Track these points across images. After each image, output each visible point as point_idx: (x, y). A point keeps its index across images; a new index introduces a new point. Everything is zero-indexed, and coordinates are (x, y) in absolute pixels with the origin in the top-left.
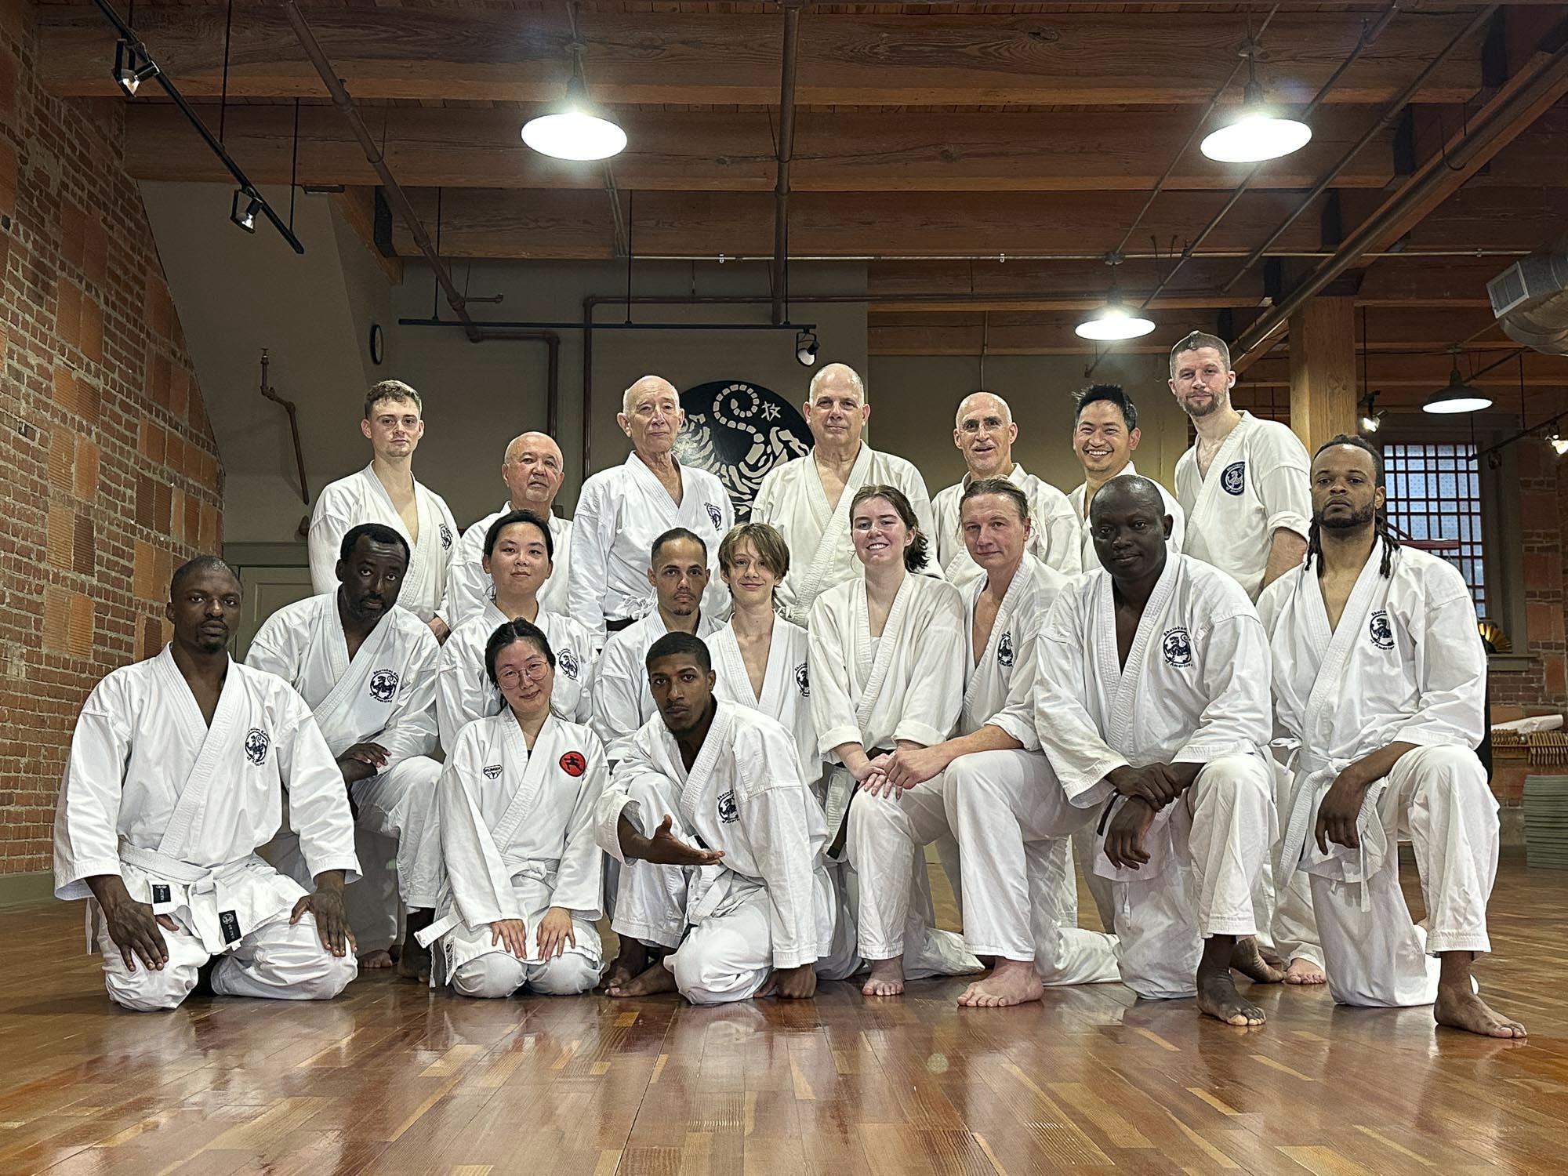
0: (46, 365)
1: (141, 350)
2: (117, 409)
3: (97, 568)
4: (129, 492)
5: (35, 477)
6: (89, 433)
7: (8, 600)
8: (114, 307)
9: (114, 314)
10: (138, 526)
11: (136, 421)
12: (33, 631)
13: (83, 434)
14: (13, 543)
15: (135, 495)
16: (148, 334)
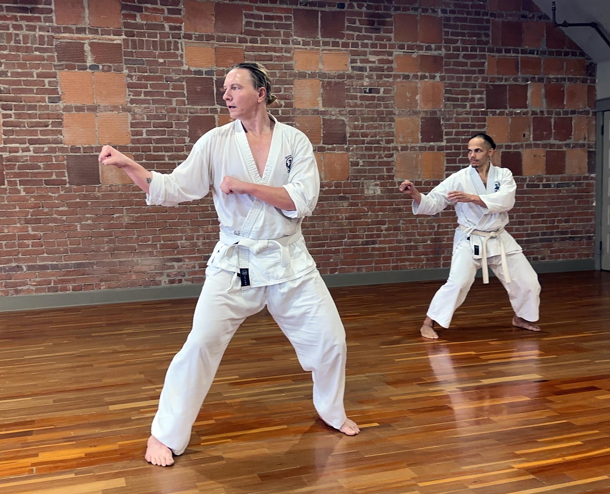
0: (385, 57)
1: (485, 24)
2: (461, 59)
3: (445, 137)
4: (479, 96)
5: (382, 109)
6: (433, 77)
7: (360, 164)
8: (452, 12)
9: (452, 16)
10: (489, 110)
11: (483, 60)
12: (386, 174)
13: (426, 80)
14: (364, 140)
15: (484, 96)
16: (493, 15)
